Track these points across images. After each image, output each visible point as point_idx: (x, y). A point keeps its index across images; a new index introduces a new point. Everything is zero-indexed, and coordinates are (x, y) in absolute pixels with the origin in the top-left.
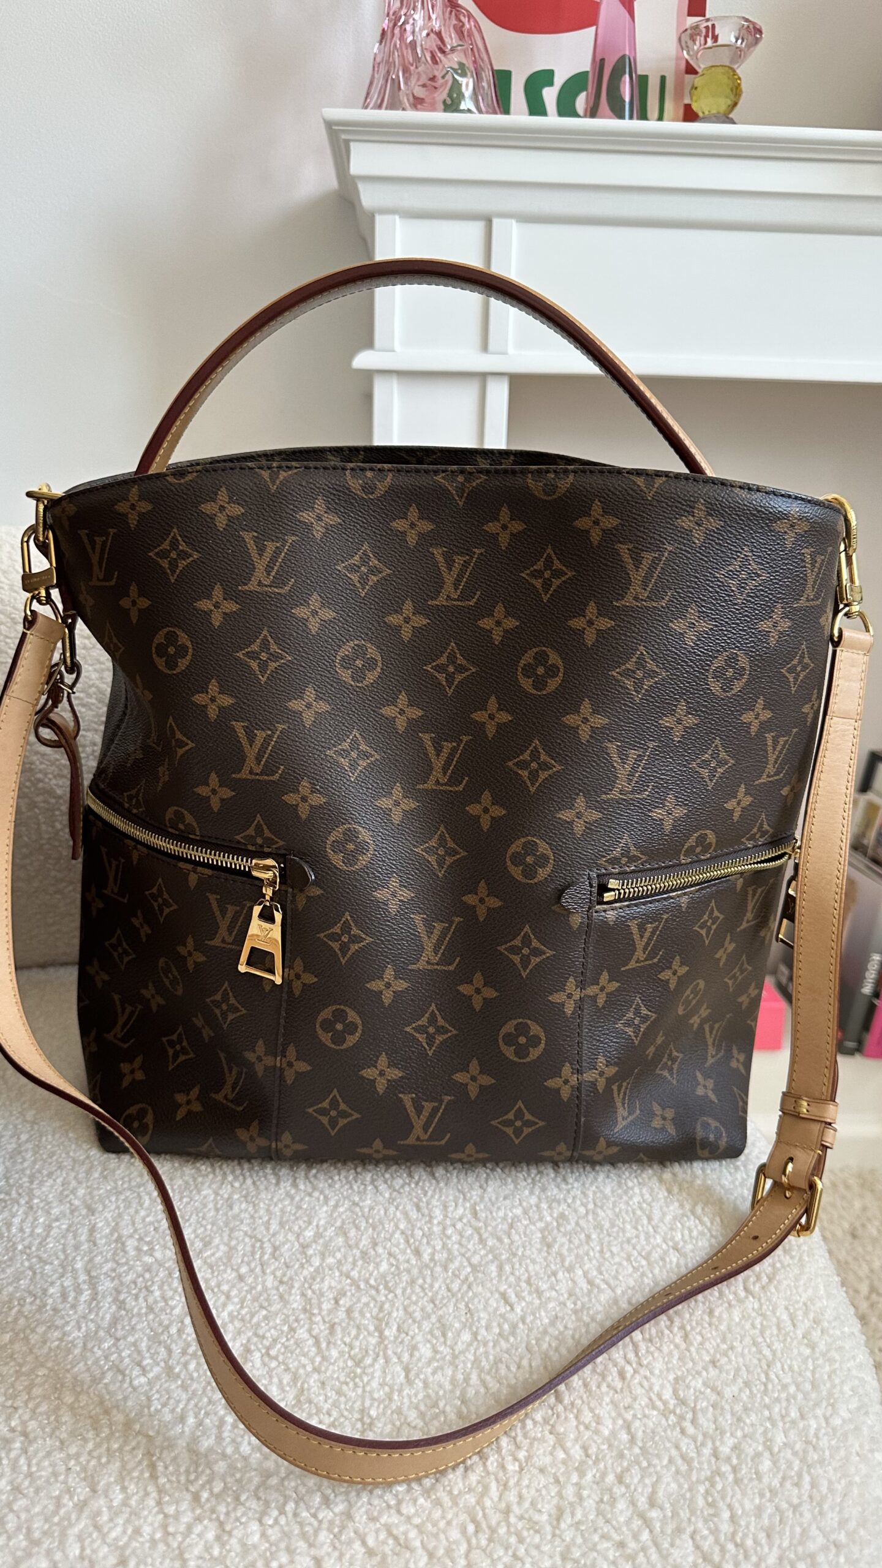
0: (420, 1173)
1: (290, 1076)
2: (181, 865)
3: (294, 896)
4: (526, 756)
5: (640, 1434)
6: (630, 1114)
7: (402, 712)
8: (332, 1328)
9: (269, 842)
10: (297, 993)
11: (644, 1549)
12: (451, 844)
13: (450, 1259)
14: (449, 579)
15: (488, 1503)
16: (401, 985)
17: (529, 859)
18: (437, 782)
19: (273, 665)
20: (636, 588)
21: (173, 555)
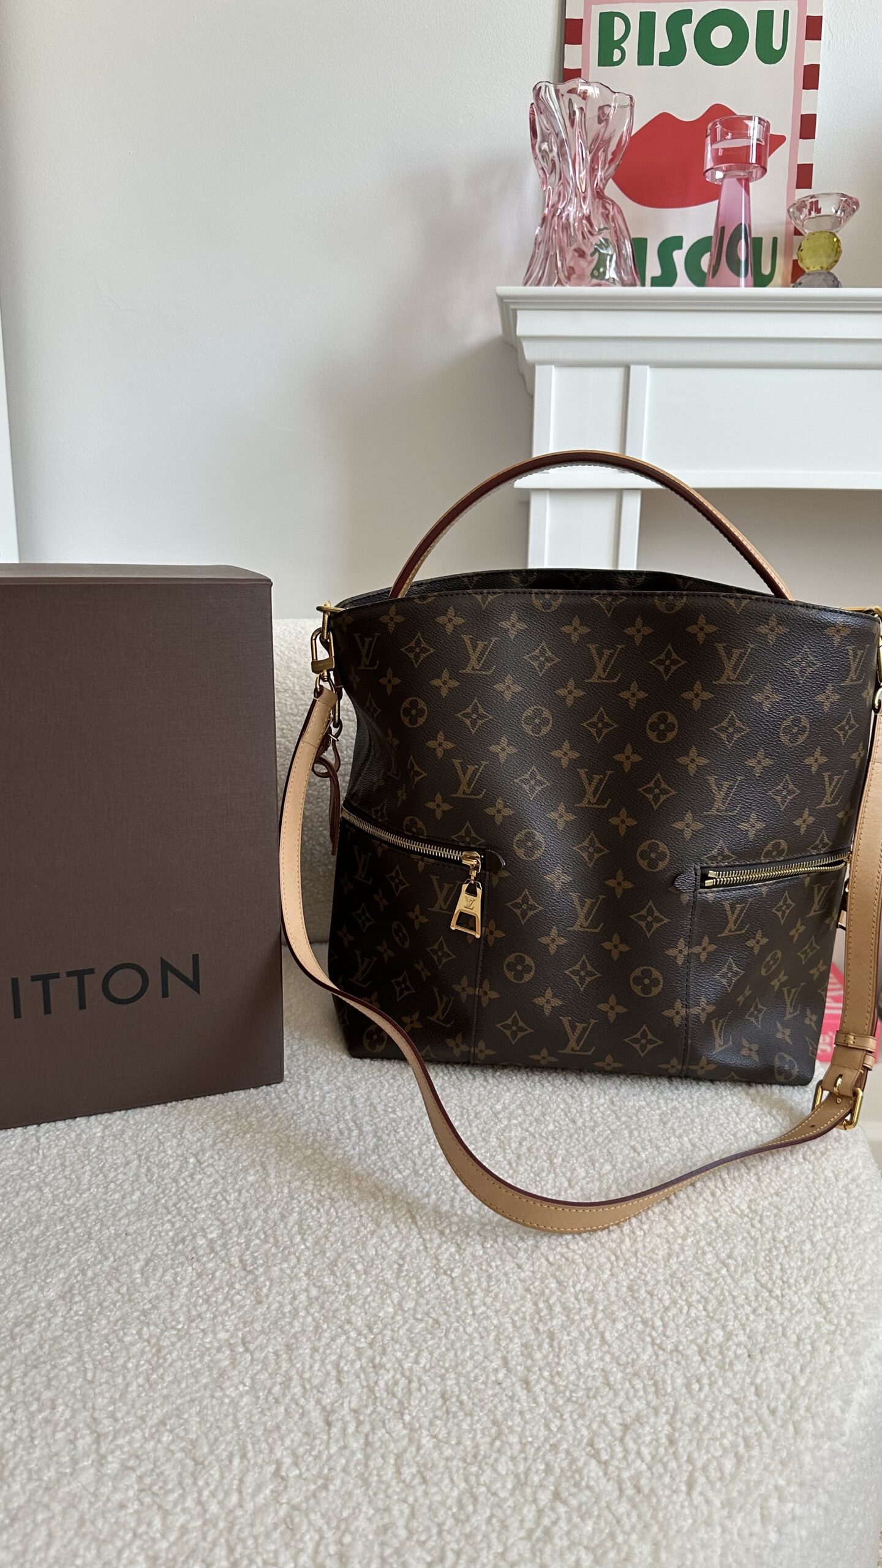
0: (572, 1078)
1: (485, 1002)
2: (413, 856)
3: (490, 877)
4: (651, 784)
5: (724, 1224)
6: (725, 1044)
7: (565, 754)
8: (519, 1157)
9: (474, 840)
10: (491, 944)
11: (723, 1277)
12: (598, 845)
13: (596, 1125)
14: (600, 666)
15: (624, 1247)
16: (562, 941)
17: (653, 855)
18: (589, 802)
19: (480, 722)
20: (729, 672)
21: (418, 650)
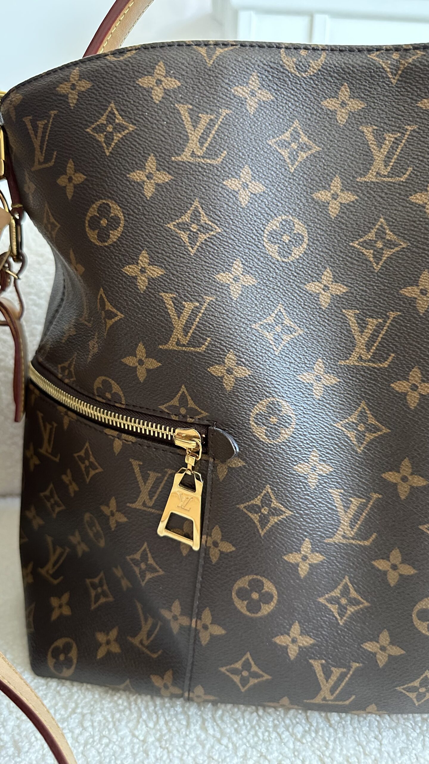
1: (204, 638)
2: (107, 431)
3: (215, 466)
7: (326, 288)
9: (192, 412)
10: (214, 560)
12: (372, 421)
16: (317, 558)
18: (360, 358)
